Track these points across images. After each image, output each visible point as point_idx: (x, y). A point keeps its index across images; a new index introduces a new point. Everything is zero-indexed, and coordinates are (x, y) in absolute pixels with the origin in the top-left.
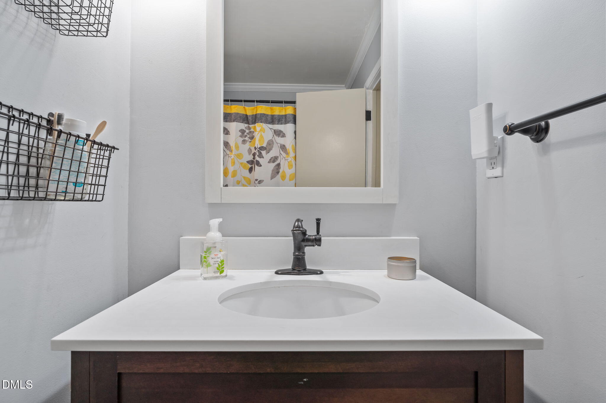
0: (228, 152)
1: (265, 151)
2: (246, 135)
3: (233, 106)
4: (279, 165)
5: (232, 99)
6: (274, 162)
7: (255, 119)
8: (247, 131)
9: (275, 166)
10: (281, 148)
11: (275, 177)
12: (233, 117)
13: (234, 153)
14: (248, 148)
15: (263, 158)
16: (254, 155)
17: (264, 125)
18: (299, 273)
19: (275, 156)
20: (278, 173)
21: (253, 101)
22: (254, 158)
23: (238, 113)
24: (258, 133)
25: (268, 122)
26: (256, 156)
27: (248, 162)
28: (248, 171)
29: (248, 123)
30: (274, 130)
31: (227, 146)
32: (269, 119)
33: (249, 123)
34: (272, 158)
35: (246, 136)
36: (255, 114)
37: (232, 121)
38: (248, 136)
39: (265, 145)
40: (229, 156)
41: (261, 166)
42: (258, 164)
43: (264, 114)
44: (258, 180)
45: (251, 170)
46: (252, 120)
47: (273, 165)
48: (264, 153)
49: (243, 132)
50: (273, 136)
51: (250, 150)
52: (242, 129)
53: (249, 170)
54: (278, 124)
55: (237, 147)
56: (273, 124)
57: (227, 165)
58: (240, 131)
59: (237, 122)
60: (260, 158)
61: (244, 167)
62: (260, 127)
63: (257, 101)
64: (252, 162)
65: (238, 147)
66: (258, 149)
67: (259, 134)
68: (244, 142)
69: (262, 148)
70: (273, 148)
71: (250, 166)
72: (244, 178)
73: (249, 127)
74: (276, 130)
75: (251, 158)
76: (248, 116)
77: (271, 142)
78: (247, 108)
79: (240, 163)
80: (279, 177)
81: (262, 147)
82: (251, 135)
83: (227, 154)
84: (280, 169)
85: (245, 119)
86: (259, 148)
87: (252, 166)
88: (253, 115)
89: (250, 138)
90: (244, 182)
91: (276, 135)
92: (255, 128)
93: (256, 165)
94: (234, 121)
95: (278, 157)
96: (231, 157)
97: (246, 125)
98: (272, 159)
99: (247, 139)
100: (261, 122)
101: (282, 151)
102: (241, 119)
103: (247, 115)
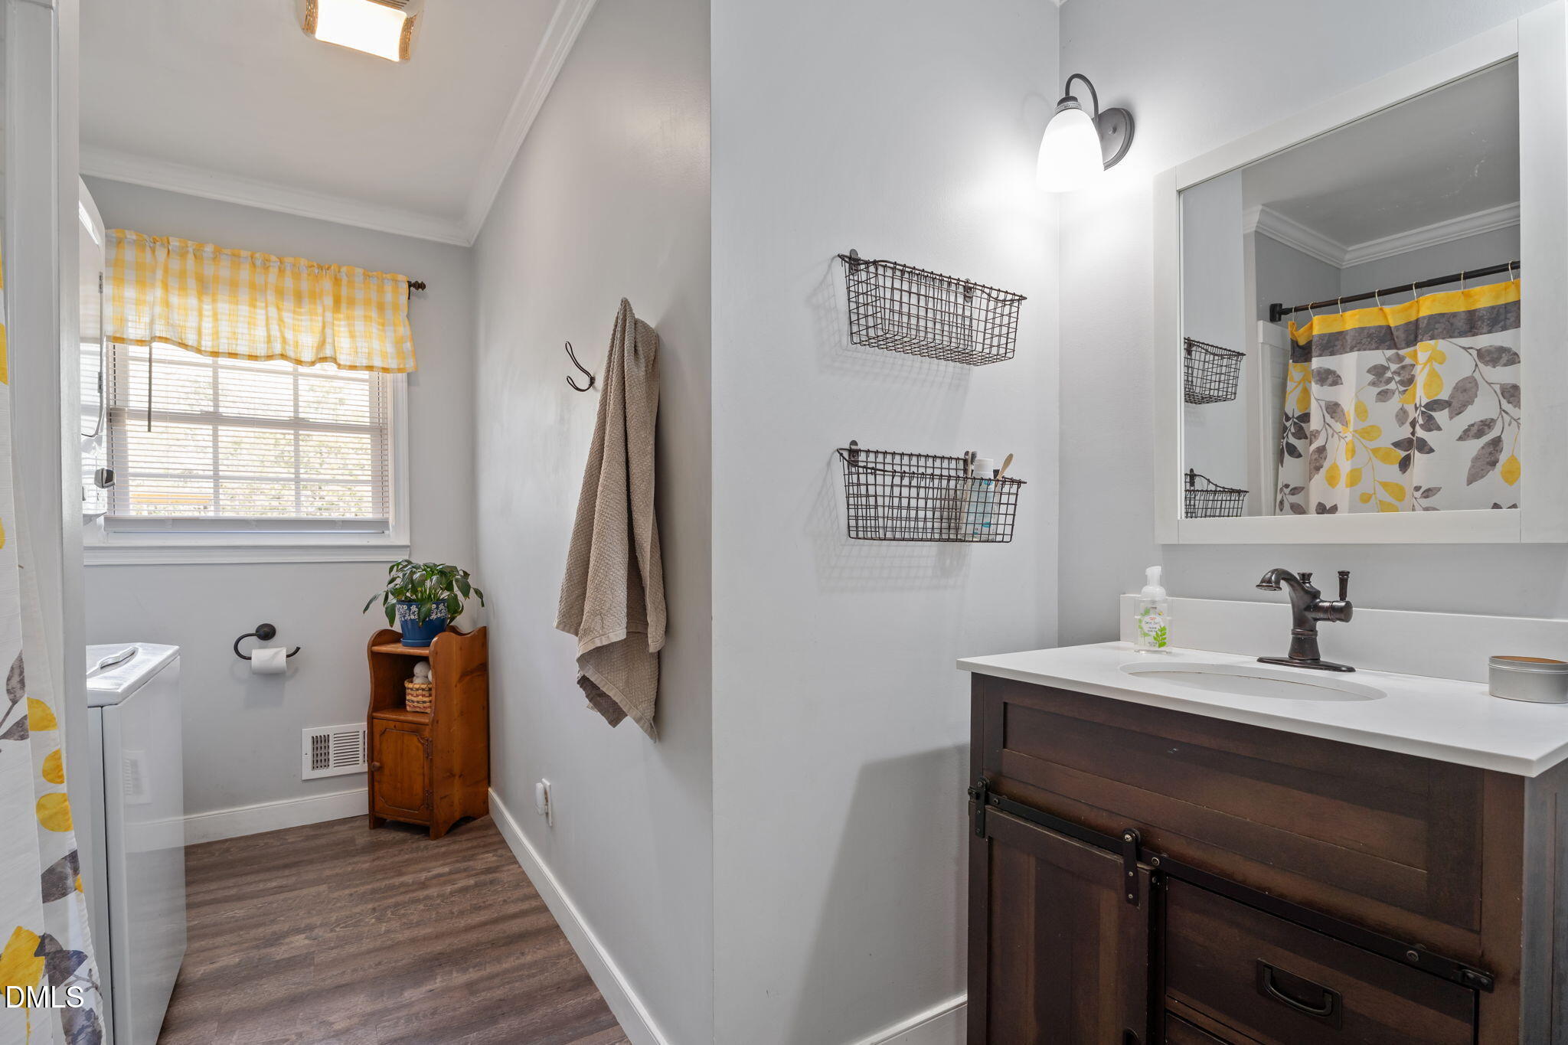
0: (1338, 427)
1: (1447, 410)
2: (1391, 376)
3: (1349, 313)
4: (1496, 443)
5: (1345, 295)
6: (1480, 434)
7: (1414, 333)
8: (1394, 367)
9: (1483, 448)
10: (1506, 394)
11: (1483, 477)
12: (1349, 341)
13: (1351, 428)
14: (1398, 409)
15: (1439, 428)
16: (1413, 424)
17: (1442, 345)
18: (1304, 664)
19: (1482, 418)
20: (1493, 464)
21: (1408, 288)
22: (1413, 434)
23: (1362, 329)
24: (1423, 369)
25: (1457, 331)
26: (1418, 428)
27: (1397, 445)
28: (1397, 466)
29: (1395, 346)
30: (1479, 351)
31: (1334, 412)
32: (1460, 323)
33: (1399, 346)
34: (1473, 425)
35: (1389, 381)
36: (1414, 318)
37: (1348, 350)
38: (1397, 378)
39: (1444, 395)
40: (1339, 436)
41: (1431, 450)
42: (1424, 447)
43: (1442, 315)
44: (1420, 487)
45: (1405, 464)
46: (1407, 337)
47: (1475, 446)
48: (1441, 416)
49: (1378, 371)
50: (1476, 365)
51: (1402, 416)
52: (1376, 366)
53: (1400, 463)
54: (1490, 332)
55: (1361, 411)
56: (1473, 335)
57: (1335, 459)
58: (1369, 371)
59: (1359, 350)
60: (1430, 430)
61: (1385, 458)
62: (1430, 352)
63: (1419, 286)
64: (1408, 442)
65: (1366, 411)
66: (1423, 409)
67: (1426, 371)
68: (1384, 396)
69: (1434, 405)
70: (1476, 399)
71: (1403, 454)
72: (1385, 485)
73: (1398, 354)
74: (1483, 350)
75: (1405, 432)
76: (1393, 329)
77: (1470, 383)
78: (1387, 309)
79: (1371, 450)
80: (1495, 475)
81: (1436, 402)
82: (1406, 376)
83: (1334, 431)
84: (1501, 451)
85: (1384, 338)
86: (1427, 406)
87: (1409, 452)
88: (1407, 324)
89: (1402, 383)
90: (1383, 495)
91: (1486, 363)
92: (1415, 355)
93: (1416, 451)
94: (1352, 350)
95: (1493, 421)
96: (1346, 439)
97: (1390, 353)
98: (1475, 429)
99: (1392, 386)
100: (1432, 338)
101: (1509, 402)
102: (1371, 340)
103: (1389, 327)
